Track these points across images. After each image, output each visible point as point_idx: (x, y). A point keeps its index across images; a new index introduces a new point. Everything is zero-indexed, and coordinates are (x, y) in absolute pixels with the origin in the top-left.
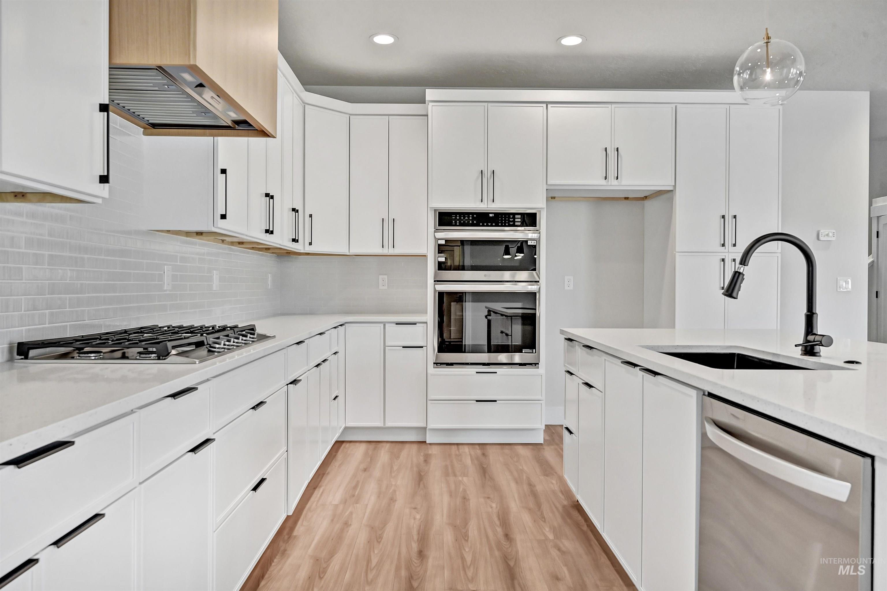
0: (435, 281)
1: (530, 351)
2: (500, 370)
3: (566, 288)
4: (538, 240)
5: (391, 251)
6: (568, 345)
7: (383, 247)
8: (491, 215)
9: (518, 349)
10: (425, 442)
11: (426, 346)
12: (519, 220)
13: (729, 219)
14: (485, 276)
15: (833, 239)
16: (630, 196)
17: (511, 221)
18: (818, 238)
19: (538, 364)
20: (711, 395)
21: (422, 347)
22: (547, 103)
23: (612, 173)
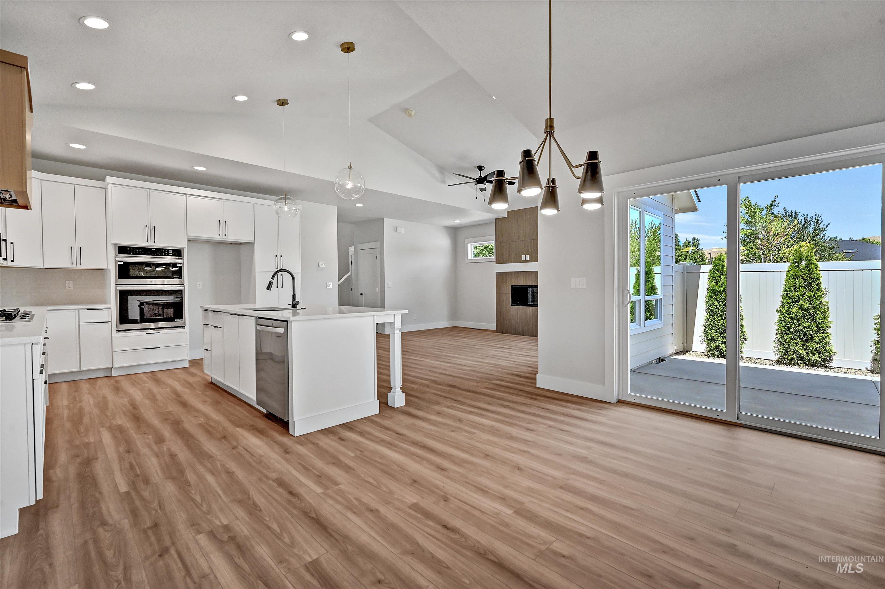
0: (116, 285)
1: (180, 320)
2: (161, 331)
3: (198, 288)
4: (183, 264)
5: (79, 267)
6: (205, 313)
7: (72, 264)
8: (153, 249)
9: (172, 320)
10: (111, 376)
11: (111, 321)
12: (171, 253)
13: (279, 257)
14: (151, 282)
15: (325, 266)
16: (232, 243)
17: (166, 253)
18: (319, 266)
19: (184, 326)
20: (259, 318)
21: (108, 322)
22: (186, 194)
23: (223, 233)
